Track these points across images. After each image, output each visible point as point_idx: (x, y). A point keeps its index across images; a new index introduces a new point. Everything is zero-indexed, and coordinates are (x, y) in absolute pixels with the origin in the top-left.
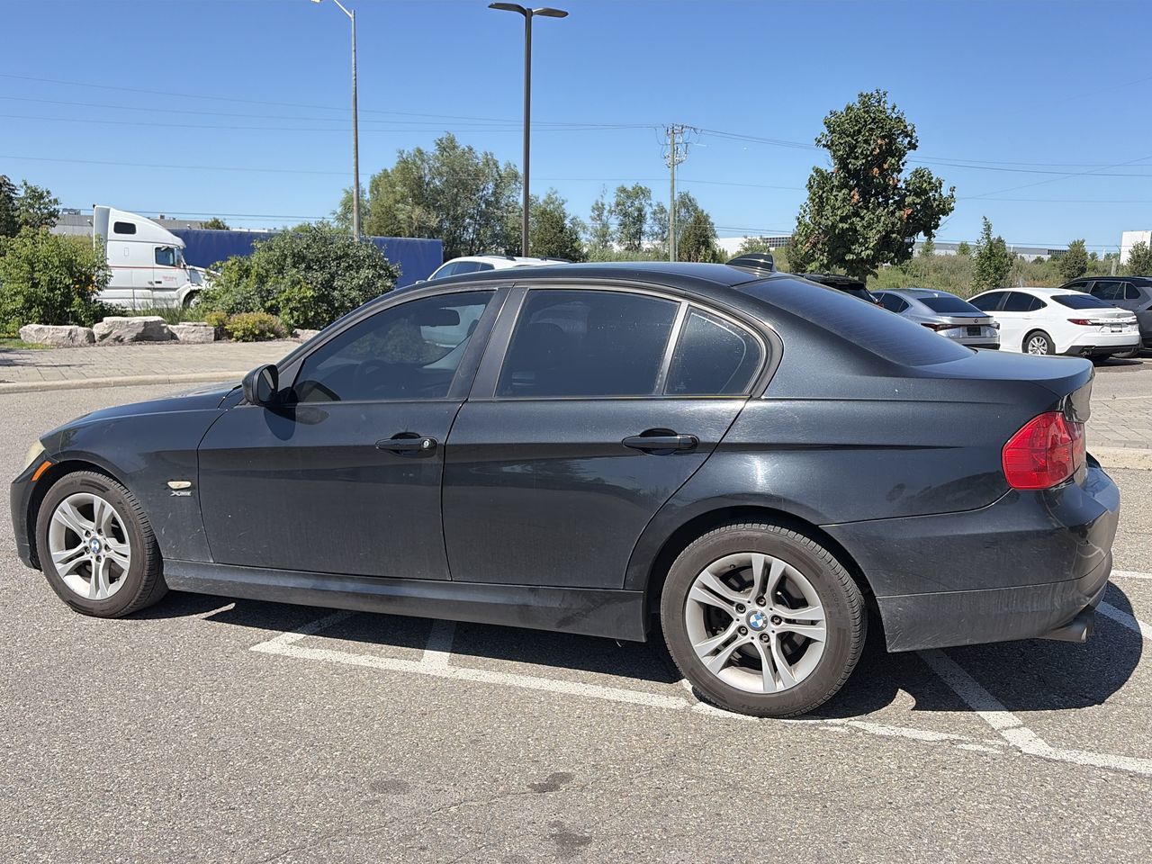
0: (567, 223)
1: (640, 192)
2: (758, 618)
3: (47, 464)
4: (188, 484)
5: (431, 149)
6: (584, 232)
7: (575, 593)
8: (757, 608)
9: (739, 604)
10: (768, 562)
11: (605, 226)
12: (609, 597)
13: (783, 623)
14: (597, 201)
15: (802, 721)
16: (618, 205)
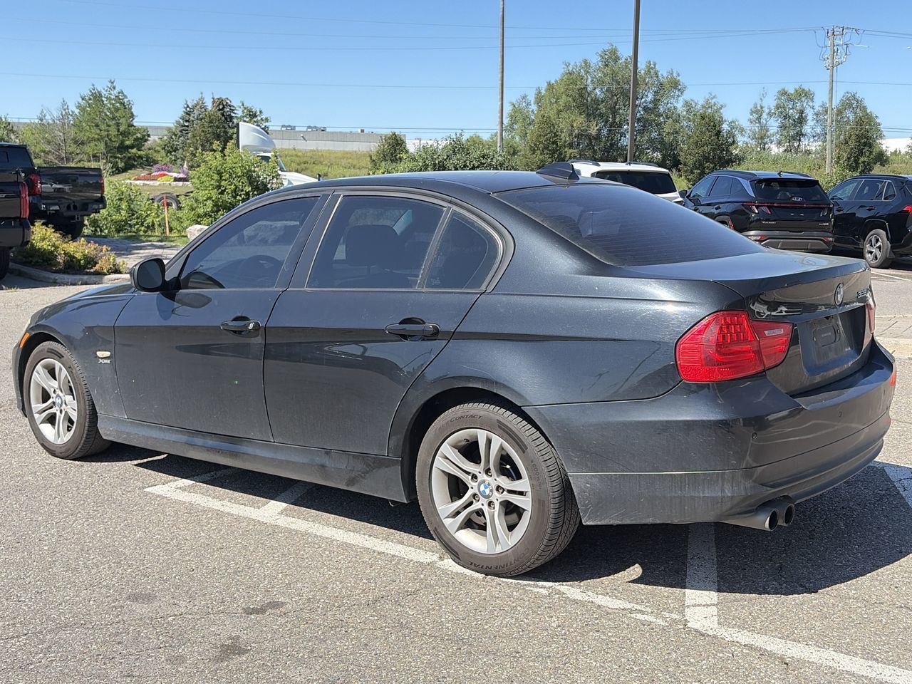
0: (725, 127)
1: (804, 94)
2: (486, 488)
3: (28, 335)
4: (108, 354)
5: (595, 60)
6: (742, 135)
7: (357, 456)
8: (485, 477)
9: (474, 474)
10: (490, 437)
11: (764, 128)
12: (378, 463)
13: (505, 492)
14: (756, 105)
15: (517, 581)
16: (778, 107)
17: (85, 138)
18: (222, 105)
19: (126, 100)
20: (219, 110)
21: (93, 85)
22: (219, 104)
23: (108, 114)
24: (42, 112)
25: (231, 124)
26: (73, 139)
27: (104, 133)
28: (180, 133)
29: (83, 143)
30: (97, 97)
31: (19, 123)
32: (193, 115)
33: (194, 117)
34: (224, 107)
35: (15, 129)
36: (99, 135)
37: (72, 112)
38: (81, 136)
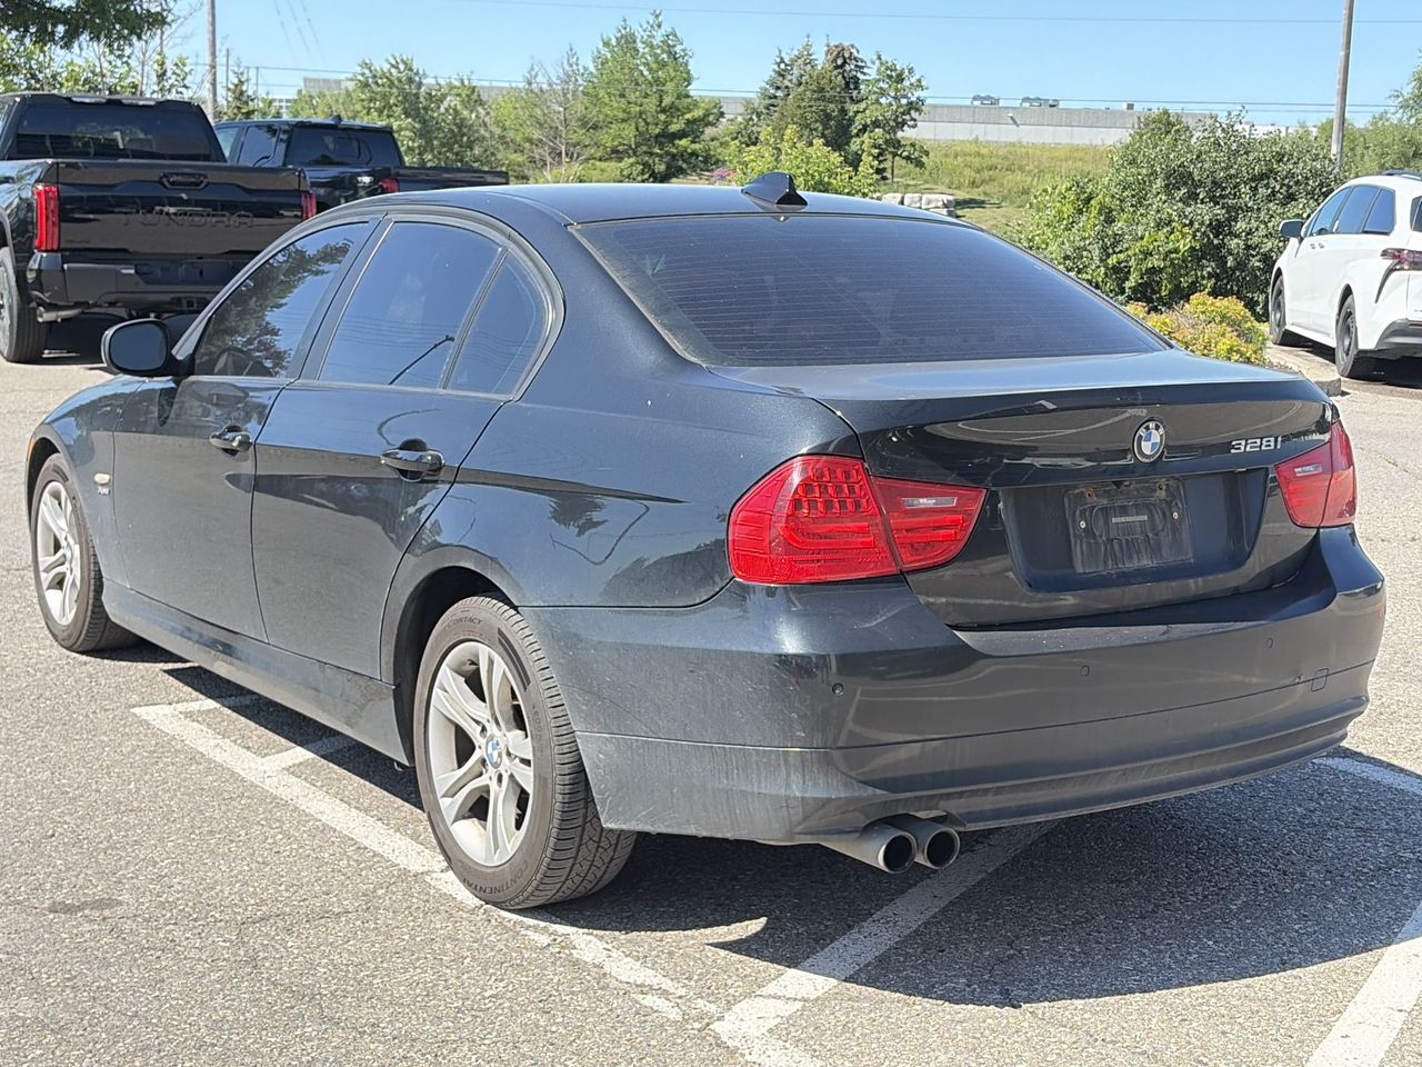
2: (494, 749)
8: (494, 730)
9: (481, 724)
10: (490, 657)
13: (512, 760)
17: (601, 117)
18: (842, 59)
19: (678, 49)
20: (837, 67)
21: (625, 20)
22: (837, 56)
23: (646, 73)
24: (532, 69)
25: (855, 93)
26: (579, 120)
27: (635, 109)
28: (765, 111)
29: (595, 127)
30: (627, 42)
31: (492, 88)
32: (789, 77)
33: (790, 81)
34: (845, 62)
35: (484, 98)
36: (624, 111)
37: (584, 67)
38: (594, 114)
